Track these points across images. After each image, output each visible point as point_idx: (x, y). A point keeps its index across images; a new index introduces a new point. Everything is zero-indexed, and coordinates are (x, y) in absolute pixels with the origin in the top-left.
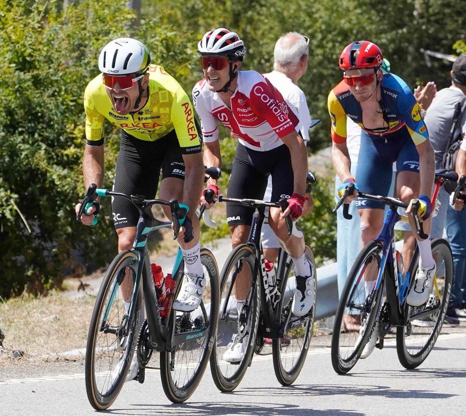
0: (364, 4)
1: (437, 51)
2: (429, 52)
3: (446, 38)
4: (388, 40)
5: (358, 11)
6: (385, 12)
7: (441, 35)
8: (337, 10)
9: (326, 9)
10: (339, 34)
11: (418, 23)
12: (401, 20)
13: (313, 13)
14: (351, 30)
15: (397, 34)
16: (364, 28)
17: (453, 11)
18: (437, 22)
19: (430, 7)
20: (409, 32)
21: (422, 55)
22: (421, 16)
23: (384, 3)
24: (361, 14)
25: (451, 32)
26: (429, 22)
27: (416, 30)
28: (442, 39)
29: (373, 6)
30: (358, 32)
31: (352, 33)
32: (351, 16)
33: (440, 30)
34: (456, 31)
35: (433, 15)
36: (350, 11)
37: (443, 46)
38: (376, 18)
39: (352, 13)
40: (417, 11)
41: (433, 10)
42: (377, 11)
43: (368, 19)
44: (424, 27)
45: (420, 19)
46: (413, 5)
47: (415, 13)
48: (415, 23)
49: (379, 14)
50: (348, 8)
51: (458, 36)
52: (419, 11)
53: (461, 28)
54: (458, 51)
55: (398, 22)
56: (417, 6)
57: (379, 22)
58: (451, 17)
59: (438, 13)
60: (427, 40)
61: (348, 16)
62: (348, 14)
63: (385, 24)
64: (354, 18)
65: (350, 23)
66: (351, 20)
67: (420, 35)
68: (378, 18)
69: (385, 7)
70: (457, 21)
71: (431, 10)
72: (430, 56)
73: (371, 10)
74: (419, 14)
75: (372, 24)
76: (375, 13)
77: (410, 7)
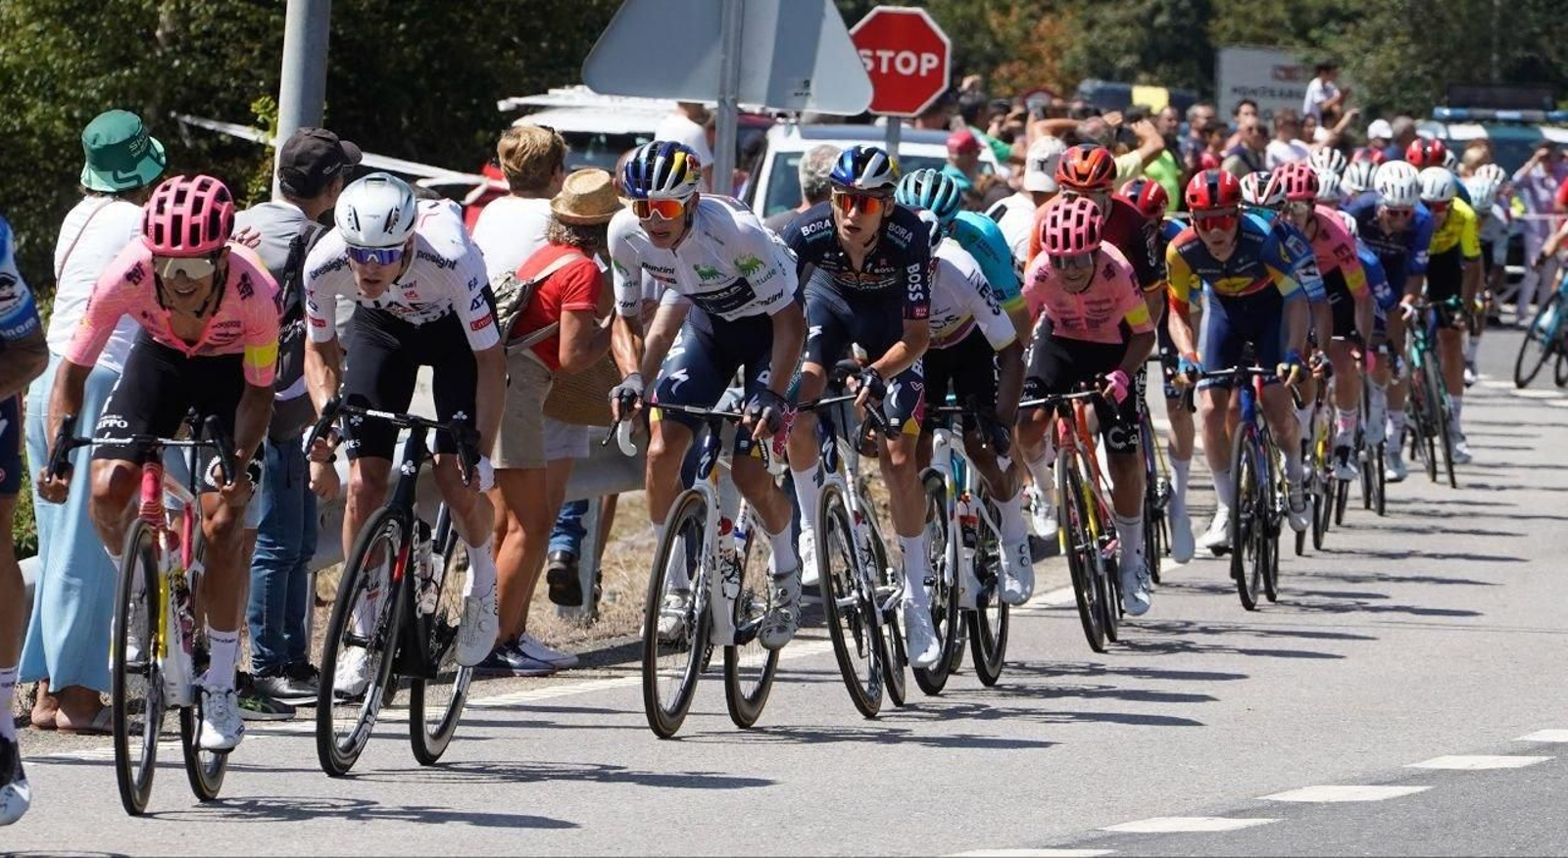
0: (48, 12)
1: (208, 116)
2: (188, 118)
3: (226, 87)
4: (99, 91)
5: (35, 27)
6: (94, 29)
7: (216, 80)
11: (165, 55)
12: (127, 47)
14: (19, 68)
15: (118, 78)
16: (46, 64)
17: (240, 29)
18: (204, 51)
19: (194, 19)
20: (145, 75)
21: (175, 123)
22: (172, 39)
23: (93, 11)
24: (39, 34)
25: (235, 73)
26: (188, 50)
27: (161, 69)
28: (216, 90)
29: (67, 16)
30: (34, 73)
31: (21, 76)
32: (18, 39)
33: (212, 69)
34: (249, 73)
35: (197, 37)
36: (16, 28)
37: (219, 104)
38: (74, 43)
39: (20, 31)
40: (163, 27)
41: (197, 27)
42: (76, 28)
43: (56, 44)
44: (177, 63)
45: (169, 45)
46: (155, 16)
47: (159, 33)
48: (159, 53)
49: (80, 36)
50: (13, 21)
51: (253, 84)
52: (168, 29)
53: (260, 67)
54: (260, 119)
55: (123, 52)
56: (163, 18)
57: (80, 51)
58: (238, 41)
59: (208, 34)
60: (183, 90)
61: (13, 38)
62: (11, 33)
63: (94, 58)
64: (25, 43)
65: (18, 52)
66: (19, 46)
67: (168, 79)
68: (79, 44)
69: (94, 19)
70: (250, 51)
71: (192, 27)
72: (190, 127)
73: (63, 26)
74: (166, 35)
75: (65, 56)
76: (71, 32)
77: (148, 19)
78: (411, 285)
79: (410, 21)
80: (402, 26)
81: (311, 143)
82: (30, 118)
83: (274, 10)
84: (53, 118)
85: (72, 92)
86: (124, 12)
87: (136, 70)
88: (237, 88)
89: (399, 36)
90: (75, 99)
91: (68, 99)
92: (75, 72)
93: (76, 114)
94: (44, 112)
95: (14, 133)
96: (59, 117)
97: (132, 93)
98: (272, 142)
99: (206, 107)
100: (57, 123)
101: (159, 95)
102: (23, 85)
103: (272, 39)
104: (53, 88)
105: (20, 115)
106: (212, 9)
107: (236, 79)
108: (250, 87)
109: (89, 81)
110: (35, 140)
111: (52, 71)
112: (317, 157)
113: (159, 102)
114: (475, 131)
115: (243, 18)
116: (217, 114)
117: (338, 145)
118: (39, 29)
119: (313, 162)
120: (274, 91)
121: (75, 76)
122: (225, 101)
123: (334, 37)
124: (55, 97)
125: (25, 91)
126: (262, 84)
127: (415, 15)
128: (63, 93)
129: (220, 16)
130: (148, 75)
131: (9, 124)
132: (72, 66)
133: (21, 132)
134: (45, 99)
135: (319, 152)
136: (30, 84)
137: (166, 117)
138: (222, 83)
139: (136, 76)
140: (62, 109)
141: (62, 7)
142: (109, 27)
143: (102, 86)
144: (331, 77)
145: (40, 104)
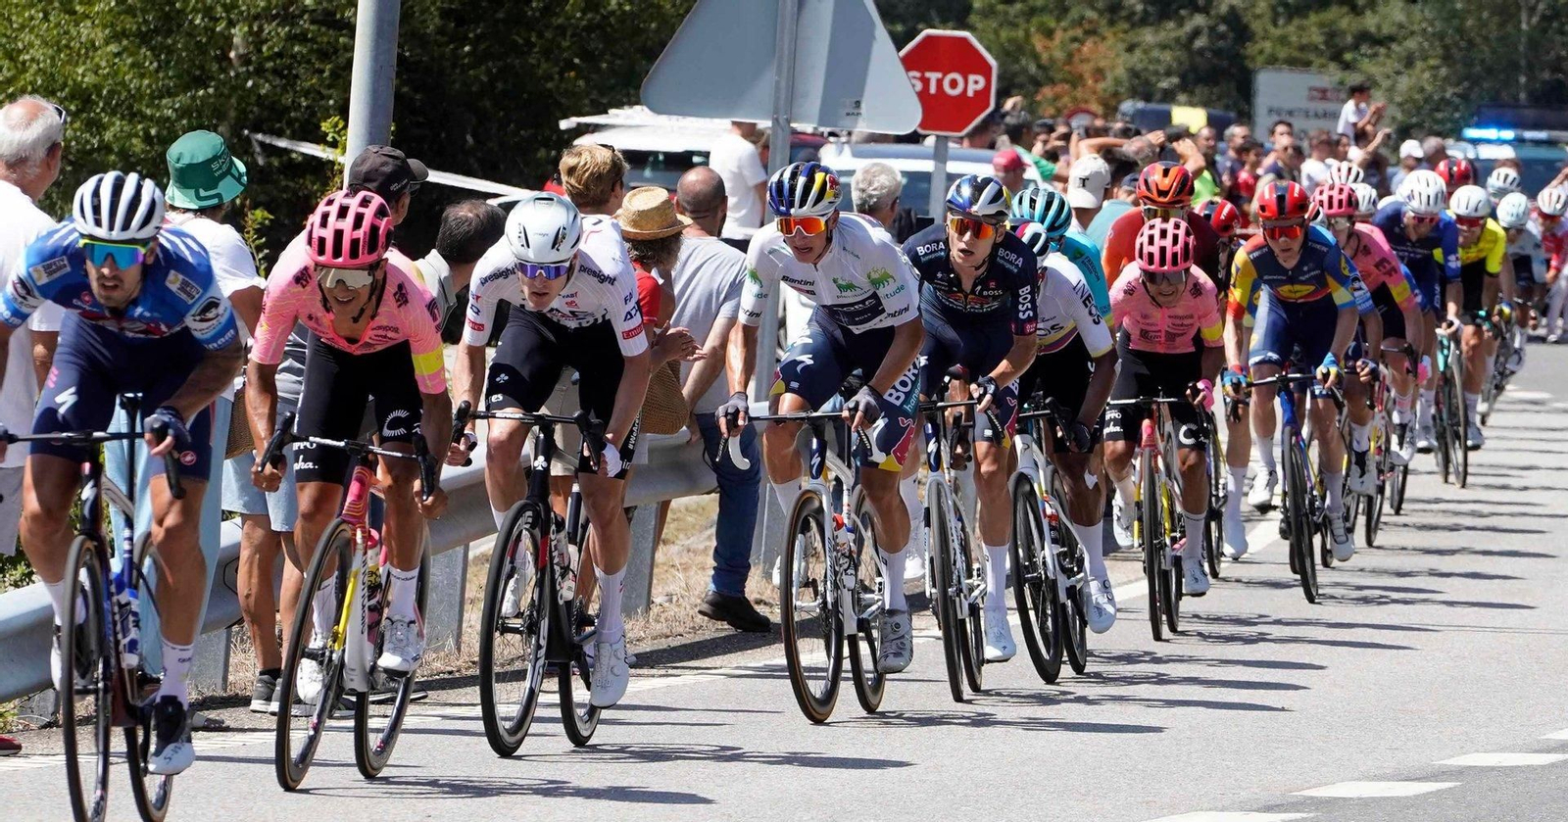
0: (124, 34)
1: (280, 134)
2: (260, 136)
3: (297, 107)
4: (175, 110)
5: (113, 48)
6: (170, 51)
7: (287, 100)
8: (67, 46)
9: (45, 43)
10: (72, 97)
11: (237, 75)
12: (202, 68)
13: (20, 52)
14: (98, 88)
15: (193, 98)
16: (123, 84)
17: (311, 51)
18: (276, 72)
19: (267, 41)
20: (218, 95)
21: (248, 140)
22: (245, 60)
23: (169, 33)
24: (118, 55)
25: (306, 93)
26: (260, 71)
27: (234, 89)
28: (287, 109)
29: (144, 38)
30: (112, 93)
31: (99, 95)
32: (97, 59)
33: (284, 89)
34: (319, 93)
35: (269, 59)
36: (96, 49)
37: (290, 123)
38: (151, 63)
39: (99, 52)
40: (237, 49)
41: (269, 49)
42: (152, 49)
43: (133, 65)
44: (250, 83)
45: (242, 66)
46: (229, 39)
47: (232, 55)
48: (232, 74)
49: (157, 57)
50: (93, 43)
51: (323, 102)
52: (242, 51)
53: (329, 87)
54: (329, 139)
55: (198, 73)
56: (236, 40)
57: (157, 71)
58: (309, 62)
59: (280, 55)
60: (255, 109)
61: (93, 58)
62: (91, 54)
63: (170, 78)
64: (103, 64)
65: (96, 73)
66: (98, 66)
67: (241, 99)
68: (155, 64)
69: (170, 41)
70: (322, 71)
71: (264, 49)
72: (262, 144)
73: (140, 47)
74: (240, 57)
75: (142, 76)
76: (148, 53)
77: (221, 42)
78: (572, 296)
79: (475, 43)
80: (467, 49)
81: (380, 160)
82: (108, 136)
83: (344, 32)
84: (130, 136)
85: (149, 112)
86: (200, 35)
87: (211, 91)
88: (307, 107)
89: (464, 57)
90: (151, 118)
91: (144, 117)
92: (153, 92)
93: (153, 132)
94: (122, 131)
95: (93, 150)
96: (136, 135)
97: (207, 112)
98: (341, 159)
99: (278, 125)
100: (134, 141)
101: (233, 114)
102: (101, 105)
103: (342, 60)
104: (130, 107)
105: (100, 134)
106: (283, 31)
107: (306, 98)
108: (320, 107)
109: (164, 101)
110: (113, 157)
111: (129, 91)
112: (384, 174)
113: (233, 122)
114: (538, 149)
115: (313, 40)
116: (288, 132)
117: (404, 162)
118: (116, 51)
119: (381, 179)
120: (344, 111)
121: (152, 97)
122: (296, 119)
123: (400, 57)
124: (133, 116)
125: (103, 110)
126: (331, 102)
127: (478, 38)
128: (140, 112)
129: (291, 38)
130: (222, 95)
131: (87, 142)
132: (149, 86)
133: (99, 149)
134: (123, 118)
135: (388, 169)
136: (107, 103)
137: (240, 136)
138: (293, 102)
139: (209, 95)
140: (140, 127)
141: (139, 29)
142: (185, 48)
143: (177, 106)
144: (398, 97)
145: (118, 123)
